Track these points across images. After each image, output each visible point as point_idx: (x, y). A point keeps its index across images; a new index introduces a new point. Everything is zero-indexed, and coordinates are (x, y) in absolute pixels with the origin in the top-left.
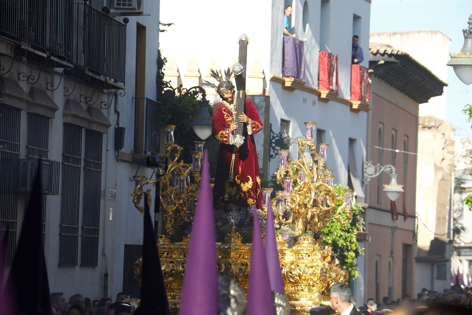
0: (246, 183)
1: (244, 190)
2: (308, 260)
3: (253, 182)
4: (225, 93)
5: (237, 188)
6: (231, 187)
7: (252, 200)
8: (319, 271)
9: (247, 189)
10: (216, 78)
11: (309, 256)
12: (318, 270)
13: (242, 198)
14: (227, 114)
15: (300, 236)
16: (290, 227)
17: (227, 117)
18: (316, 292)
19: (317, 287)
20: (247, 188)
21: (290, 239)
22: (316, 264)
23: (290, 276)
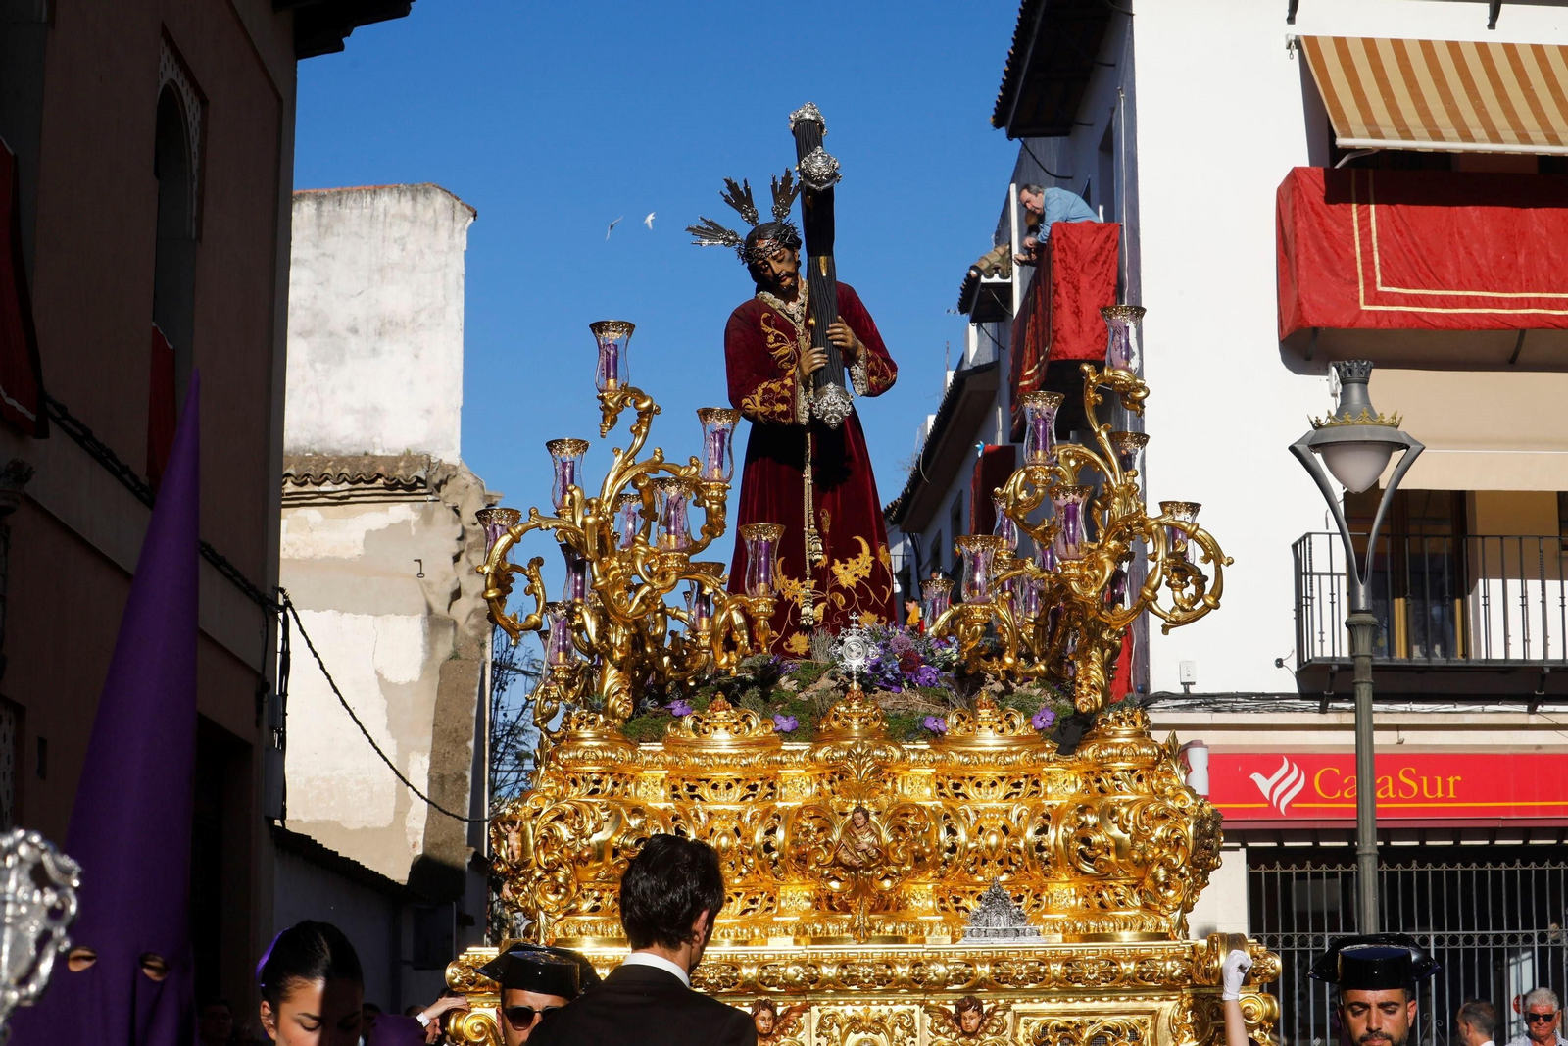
0: (850, 560)
1: (844, 584)
2: (1136, 792)
3: (873, 558)
4: (774, 258)
5: (815, 581)
6: (796, 580)
7: (874, 617)
8: (1191, 829)
9: (857, 579)
10: (742, 211)
11: (1139, 779)
12: (1187, 827)
13: (839, 610)
14: (777, 332)
15: (1098, 711)
16: (1042, 686)
17: (779, 344)
18: (1176, 907)
19: (1179, 891)
20: (855, 576)
21: (1058, 723)
22: (1178, 804)
23: (1081, 852)
